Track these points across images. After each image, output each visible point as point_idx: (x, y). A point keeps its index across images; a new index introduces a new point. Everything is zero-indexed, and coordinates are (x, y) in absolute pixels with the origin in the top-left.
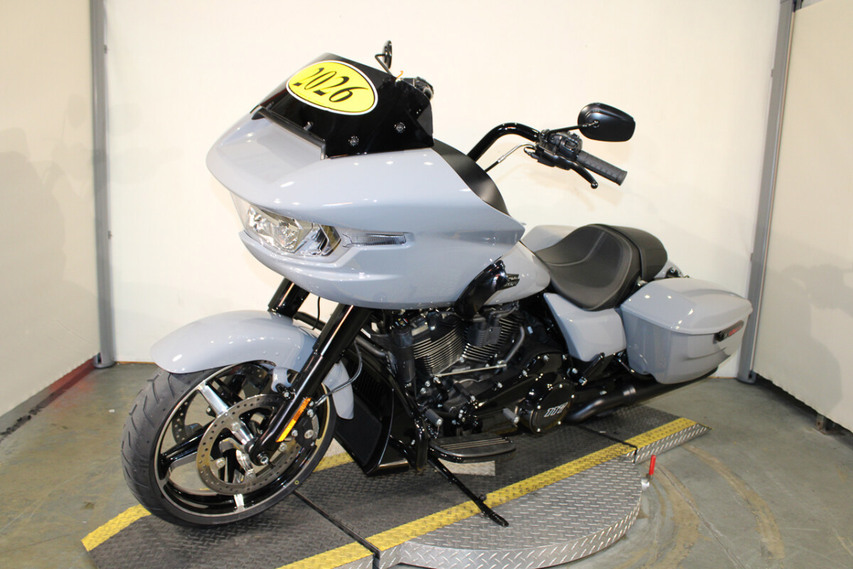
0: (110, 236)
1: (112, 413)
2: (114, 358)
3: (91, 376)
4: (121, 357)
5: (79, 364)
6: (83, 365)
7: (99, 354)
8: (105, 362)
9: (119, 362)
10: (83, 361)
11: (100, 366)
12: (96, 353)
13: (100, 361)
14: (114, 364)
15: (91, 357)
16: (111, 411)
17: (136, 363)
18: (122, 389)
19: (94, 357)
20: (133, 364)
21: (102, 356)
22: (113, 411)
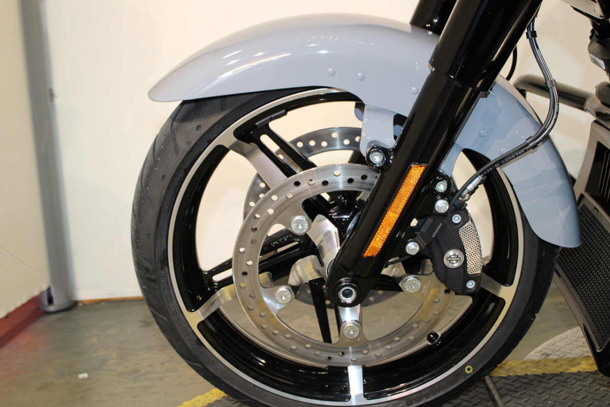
0: (52, 95)
1: (84, 379)
2: (73, 295)
3: (39, 325)
4: (85, 293)
5: (19, 304)
6: (24, 306)
7: (49, 289)
8: (58, 303)
9: (82, 302)
10: (24, 300)
11: (52, 308)
12: (44, 288)
13: (50, 301)
14: (73, 306)
15: (36, 293)
16: (81, 376)
17: (108, 302)
18: (94, 340)
19: (42, 293)
20: (104, 304)
21: (53, 293)
22: (86, 375)
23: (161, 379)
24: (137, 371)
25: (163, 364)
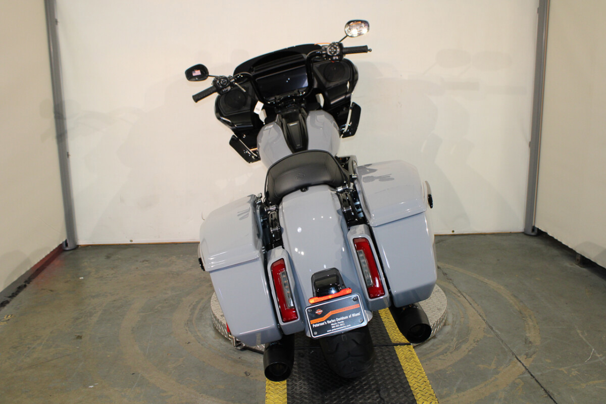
0: (68, 155)
1: (82, 280)
3: (62, 256)
4: (81, 242)
6: (56, 249)
7: (66, 241)
8: (70, 246)
9: (80, 245)
10: (56, 246)
11: (67, 249)
12: (64, 240)
13: (67, 245)
14: (77, 247)
15: (61, 243)
16: (81, 278)
17: (92, 246)
18: (86, 264)
19: (63, 243)
20: (90, 247)
21: (68, 242)
22: (82, 278)
23: (111, 280)
24: (102, 277)
25: (112, 274)
